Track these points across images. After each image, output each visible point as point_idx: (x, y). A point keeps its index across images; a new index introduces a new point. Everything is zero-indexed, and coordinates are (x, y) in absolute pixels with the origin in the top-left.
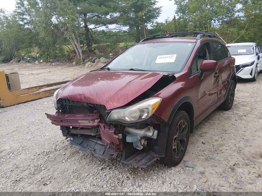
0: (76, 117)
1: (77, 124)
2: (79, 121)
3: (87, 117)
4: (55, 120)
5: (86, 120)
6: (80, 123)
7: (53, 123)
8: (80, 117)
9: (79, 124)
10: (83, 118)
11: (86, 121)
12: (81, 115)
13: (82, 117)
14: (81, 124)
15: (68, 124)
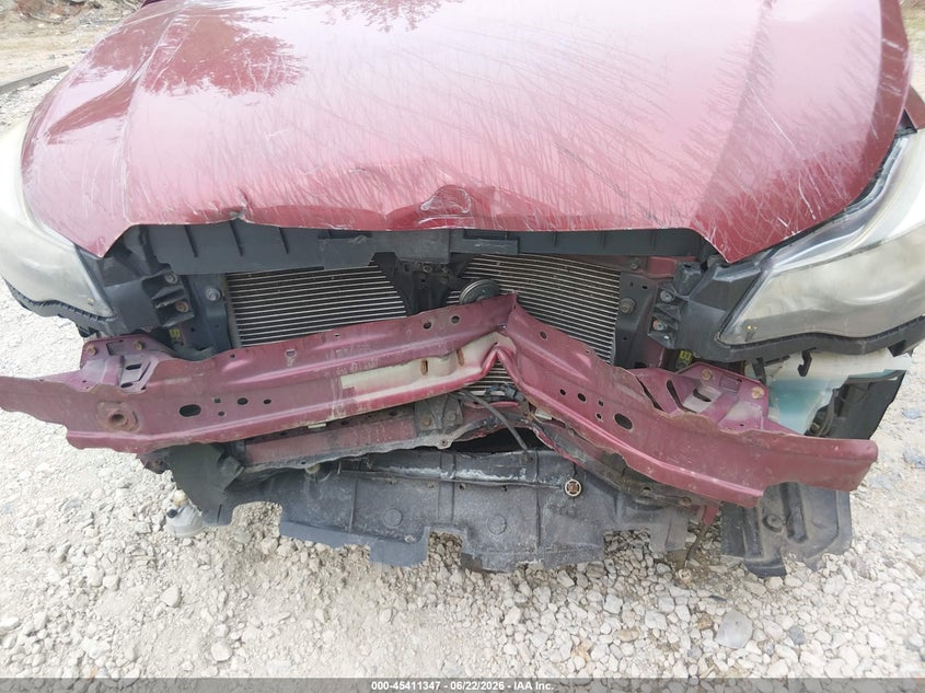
0: (321, 356)
1: (326, 406)
2: (347, 381)
3: (414, 339)
4: (117, 417)
5: (404, 360)
6: (350, 392)
7: (79, 443)
8: (357, 348)
9: (349, 401)
10: (386, 352)
11: (399, 369)
12: (359, 333)
13: (373, 345)
14: (362, 393)
15: (250, 421)
